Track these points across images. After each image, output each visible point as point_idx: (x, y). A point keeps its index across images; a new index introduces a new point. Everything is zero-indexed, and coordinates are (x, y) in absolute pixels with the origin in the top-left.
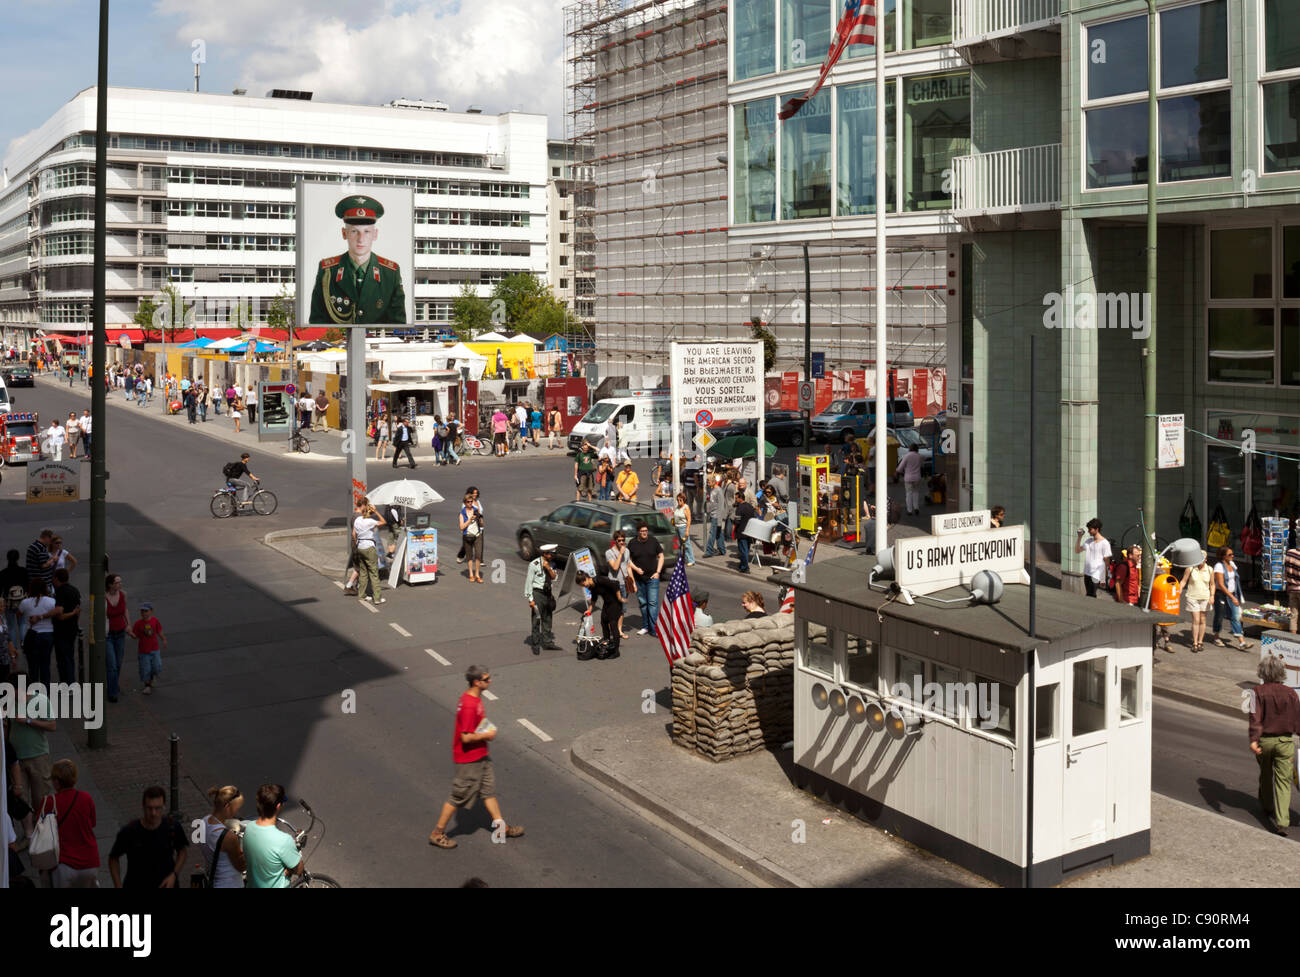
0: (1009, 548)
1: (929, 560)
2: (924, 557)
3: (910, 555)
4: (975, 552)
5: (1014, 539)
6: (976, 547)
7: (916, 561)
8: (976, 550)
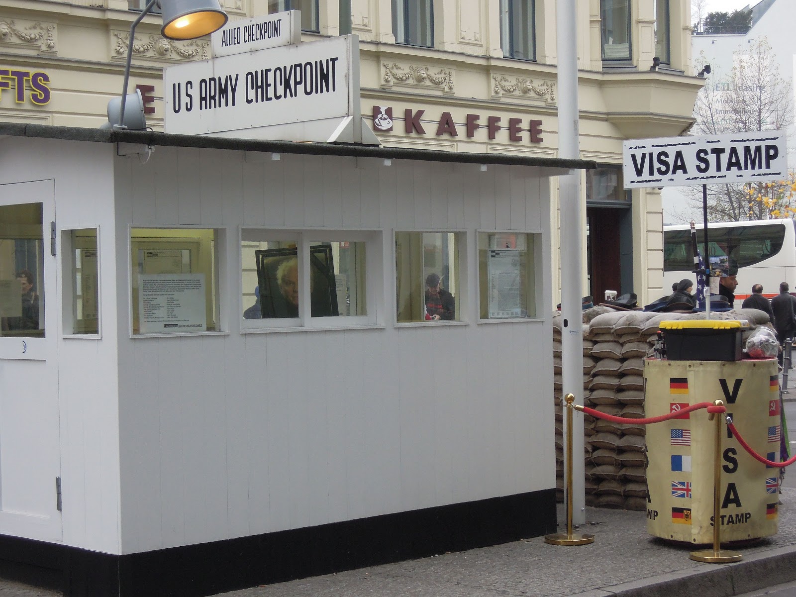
0: (325, 77)
1: (202, 99)
2: (195, 92)
3: (176, 88)
4: (268, 85)
5: (334, 60)
6: (271, 75)
7: (185, 99)
8: (271, 80)
